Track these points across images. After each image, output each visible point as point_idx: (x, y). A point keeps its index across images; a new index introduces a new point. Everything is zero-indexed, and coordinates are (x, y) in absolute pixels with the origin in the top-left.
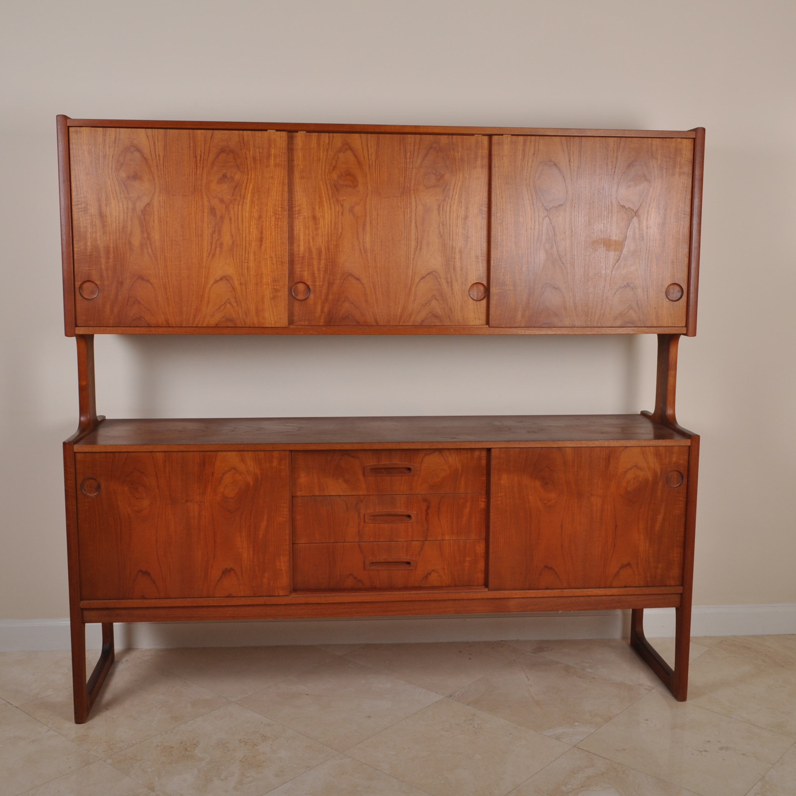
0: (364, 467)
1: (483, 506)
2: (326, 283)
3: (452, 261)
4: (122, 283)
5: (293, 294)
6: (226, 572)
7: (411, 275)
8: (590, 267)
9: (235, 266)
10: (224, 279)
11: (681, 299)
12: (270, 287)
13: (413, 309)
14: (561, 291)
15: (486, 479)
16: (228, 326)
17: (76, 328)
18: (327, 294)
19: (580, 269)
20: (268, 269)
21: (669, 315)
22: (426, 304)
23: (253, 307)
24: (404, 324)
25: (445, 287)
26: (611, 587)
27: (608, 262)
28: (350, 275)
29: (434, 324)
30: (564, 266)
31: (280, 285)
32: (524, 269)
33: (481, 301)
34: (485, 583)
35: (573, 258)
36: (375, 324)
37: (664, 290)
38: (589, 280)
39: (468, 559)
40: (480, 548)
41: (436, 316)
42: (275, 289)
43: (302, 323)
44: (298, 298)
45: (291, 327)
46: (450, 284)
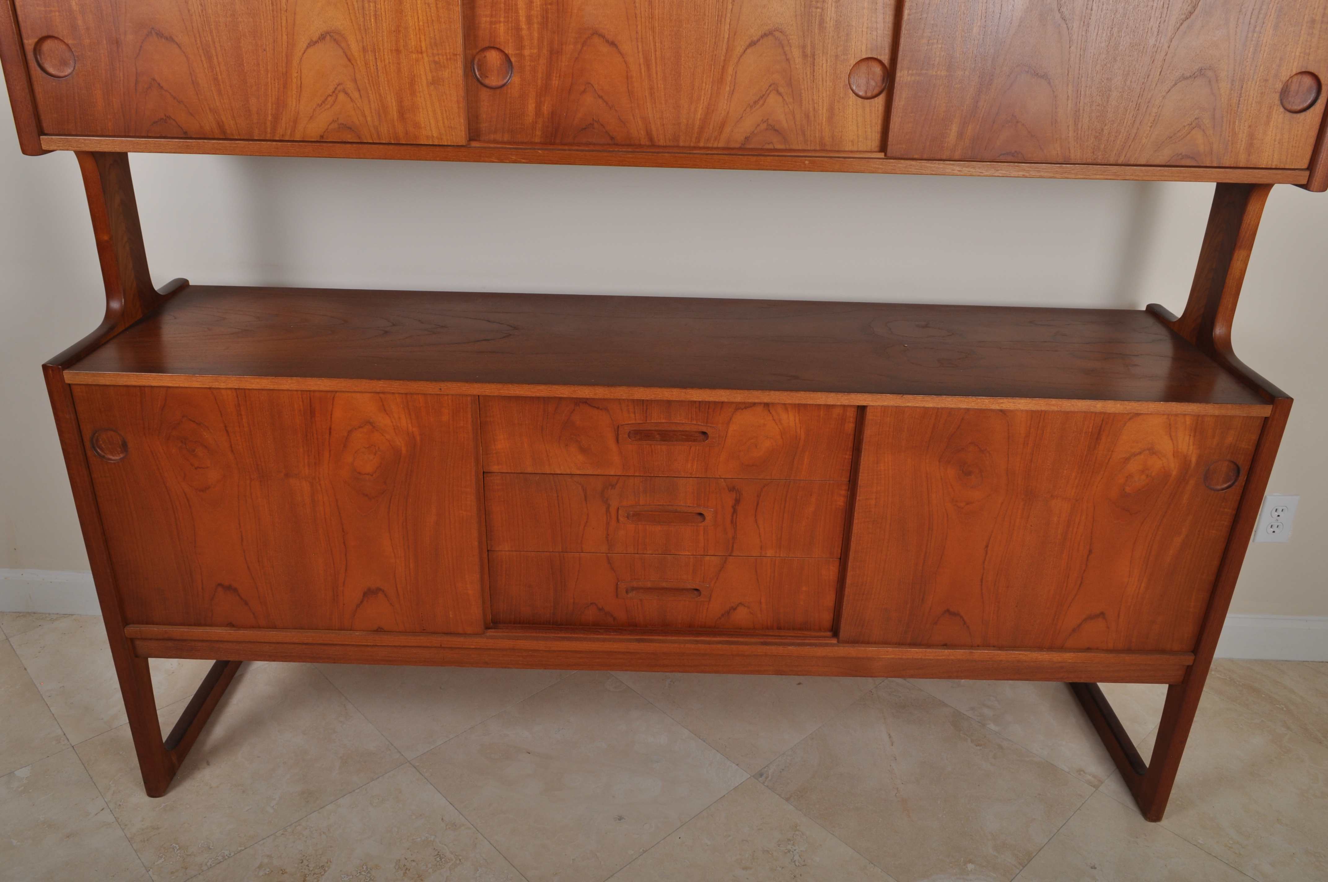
0: (618, 427)
1: (842, 504)
2: (545, 51)
3: (817, 8)
4: (117, 42)
5: (477, 73)
6: (369, 593)
7: (727, 36)
8: (1125, 29)
9: (349, 9)
10: (328, 37)
11: (1312, 109)
12: (426, 59)
13: (728, 113)
14: (1049, 83)
15: (851, 457)
16: (344, 140)
17: (41, 137)
18: (548, 77)
19: (1100, 31)
20: (418, 18)
21: (1276, 143)
22: (756, 102)
23: (393, 101)
24: (710, 145)
25: (797, 66)
26: (1062, 649)
27: (1167, 19)
28: (596, 33)
29: (771, 147)
30: (1065, 26)
31: (446, 53)
32: (975, 30)
33: (873, 100)
34: (832, 627)
35: (1090, 7)
36: (648, 143)
37: (1279, 86)
38: (1115, 60)
39: (804, 589)
40: (830, 572)
41: (775, 129)
42: (436, 63)
43: (498, 137)
44: (487, 82)
45: (474, 144)
46: (809, 59)
